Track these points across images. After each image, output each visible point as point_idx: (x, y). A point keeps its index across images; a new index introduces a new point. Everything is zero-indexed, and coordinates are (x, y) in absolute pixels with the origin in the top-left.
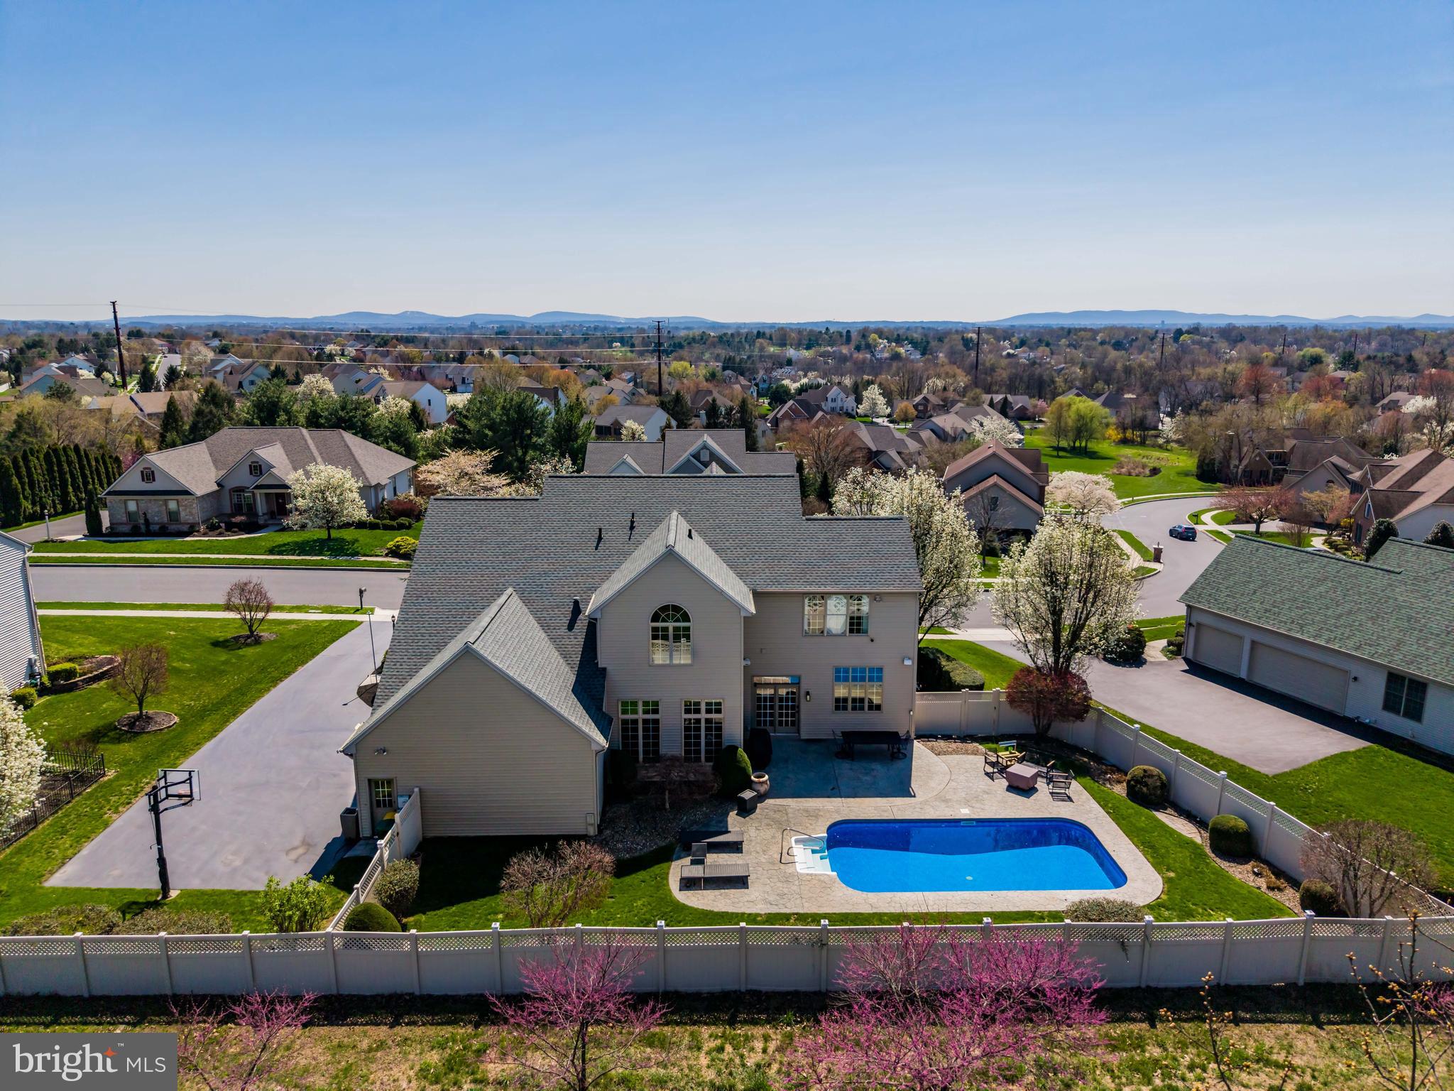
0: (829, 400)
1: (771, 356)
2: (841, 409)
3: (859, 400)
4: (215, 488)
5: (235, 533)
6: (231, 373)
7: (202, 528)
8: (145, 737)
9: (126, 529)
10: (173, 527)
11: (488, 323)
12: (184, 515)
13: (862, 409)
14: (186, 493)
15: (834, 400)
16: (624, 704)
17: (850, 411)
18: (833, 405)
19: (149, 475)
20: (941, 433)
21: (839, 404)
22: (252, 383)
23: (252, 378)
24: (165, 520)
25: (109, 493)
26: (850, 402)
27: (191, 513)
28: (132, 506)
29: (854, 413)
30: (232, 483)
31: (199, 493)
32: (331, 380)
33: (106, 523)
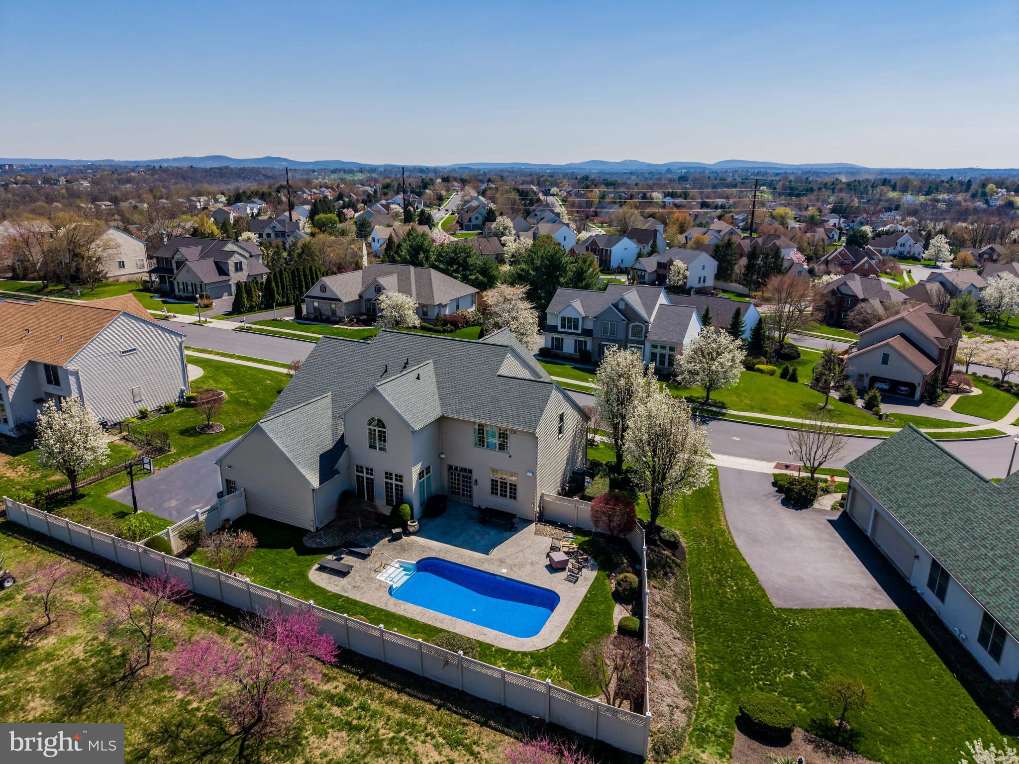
0: (899, 244)
1: (890, 200)
2: (909, 252)
3: (926, 247)
4: (357, 298)
5: (360, 325)
6: (467, 212)
7: (347, 320)
8: (203, 436)
9: (312, 316)
10: (333, 318)
11: (679, 169)
12: (338, 312)
13: (927, 254)
14: (339, 300)
15: (903, 245)
16: (357, 467)
17: (916, 255)
18: (901, 249)
19: (324, 288)
20: (950, 287)
21: (907, 248)
22: (477, 218)
23: (477, 215)
24: (330, 314)
25: (307, 297)
26: (918, 248)
27: (341, 312)
28: (316, 304)
29: (920, 257)
30: (366, 297)
31: (345, 301)
32: (512, 220)
33: (304, 312)
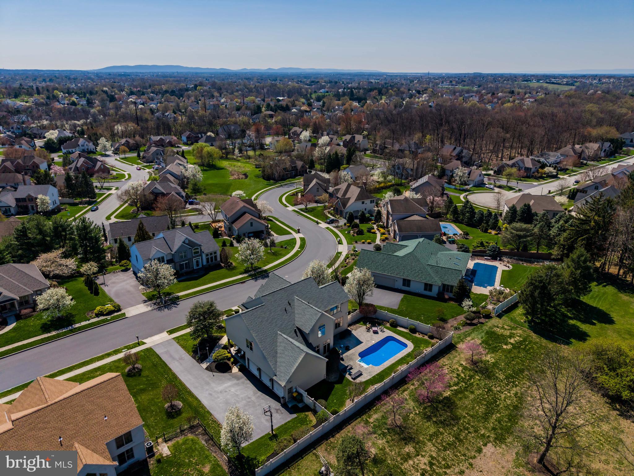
0: (80, 146)
2: (88, 149)
3: (97, 145)
13: (98, 149)
15: (83, 146)
17: (92, 150)
21: (86, 147)
26: (91, 146)
